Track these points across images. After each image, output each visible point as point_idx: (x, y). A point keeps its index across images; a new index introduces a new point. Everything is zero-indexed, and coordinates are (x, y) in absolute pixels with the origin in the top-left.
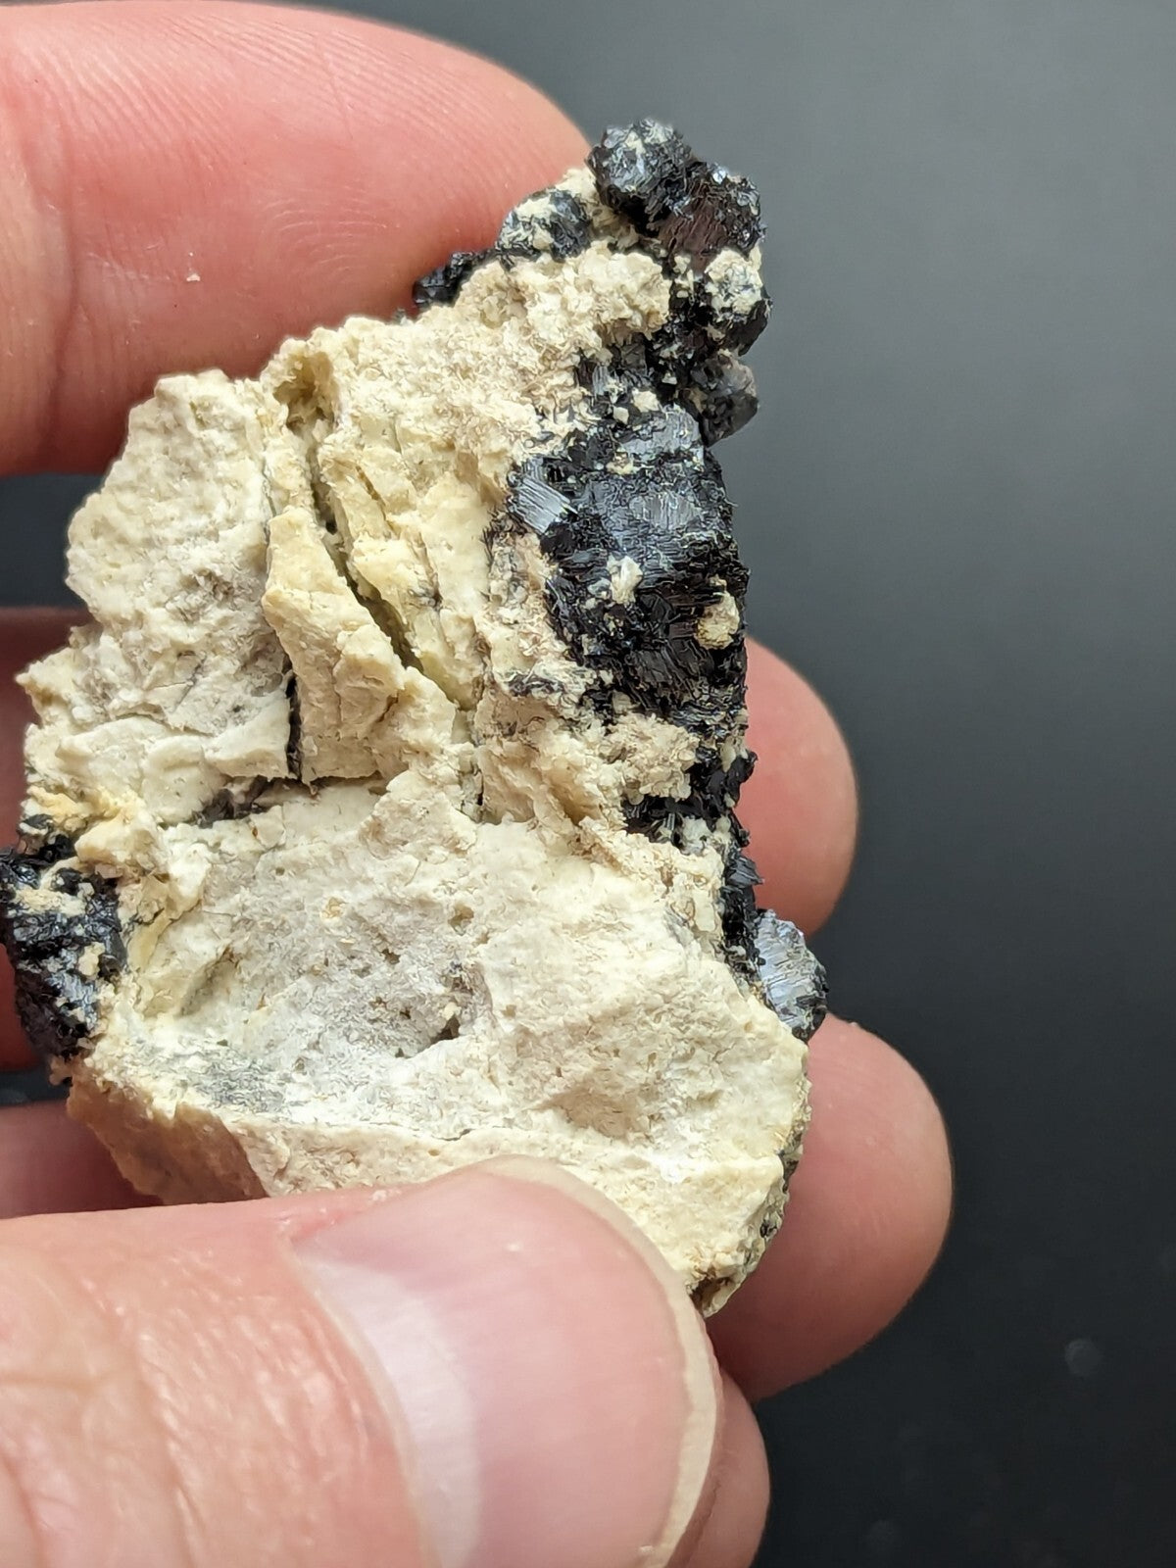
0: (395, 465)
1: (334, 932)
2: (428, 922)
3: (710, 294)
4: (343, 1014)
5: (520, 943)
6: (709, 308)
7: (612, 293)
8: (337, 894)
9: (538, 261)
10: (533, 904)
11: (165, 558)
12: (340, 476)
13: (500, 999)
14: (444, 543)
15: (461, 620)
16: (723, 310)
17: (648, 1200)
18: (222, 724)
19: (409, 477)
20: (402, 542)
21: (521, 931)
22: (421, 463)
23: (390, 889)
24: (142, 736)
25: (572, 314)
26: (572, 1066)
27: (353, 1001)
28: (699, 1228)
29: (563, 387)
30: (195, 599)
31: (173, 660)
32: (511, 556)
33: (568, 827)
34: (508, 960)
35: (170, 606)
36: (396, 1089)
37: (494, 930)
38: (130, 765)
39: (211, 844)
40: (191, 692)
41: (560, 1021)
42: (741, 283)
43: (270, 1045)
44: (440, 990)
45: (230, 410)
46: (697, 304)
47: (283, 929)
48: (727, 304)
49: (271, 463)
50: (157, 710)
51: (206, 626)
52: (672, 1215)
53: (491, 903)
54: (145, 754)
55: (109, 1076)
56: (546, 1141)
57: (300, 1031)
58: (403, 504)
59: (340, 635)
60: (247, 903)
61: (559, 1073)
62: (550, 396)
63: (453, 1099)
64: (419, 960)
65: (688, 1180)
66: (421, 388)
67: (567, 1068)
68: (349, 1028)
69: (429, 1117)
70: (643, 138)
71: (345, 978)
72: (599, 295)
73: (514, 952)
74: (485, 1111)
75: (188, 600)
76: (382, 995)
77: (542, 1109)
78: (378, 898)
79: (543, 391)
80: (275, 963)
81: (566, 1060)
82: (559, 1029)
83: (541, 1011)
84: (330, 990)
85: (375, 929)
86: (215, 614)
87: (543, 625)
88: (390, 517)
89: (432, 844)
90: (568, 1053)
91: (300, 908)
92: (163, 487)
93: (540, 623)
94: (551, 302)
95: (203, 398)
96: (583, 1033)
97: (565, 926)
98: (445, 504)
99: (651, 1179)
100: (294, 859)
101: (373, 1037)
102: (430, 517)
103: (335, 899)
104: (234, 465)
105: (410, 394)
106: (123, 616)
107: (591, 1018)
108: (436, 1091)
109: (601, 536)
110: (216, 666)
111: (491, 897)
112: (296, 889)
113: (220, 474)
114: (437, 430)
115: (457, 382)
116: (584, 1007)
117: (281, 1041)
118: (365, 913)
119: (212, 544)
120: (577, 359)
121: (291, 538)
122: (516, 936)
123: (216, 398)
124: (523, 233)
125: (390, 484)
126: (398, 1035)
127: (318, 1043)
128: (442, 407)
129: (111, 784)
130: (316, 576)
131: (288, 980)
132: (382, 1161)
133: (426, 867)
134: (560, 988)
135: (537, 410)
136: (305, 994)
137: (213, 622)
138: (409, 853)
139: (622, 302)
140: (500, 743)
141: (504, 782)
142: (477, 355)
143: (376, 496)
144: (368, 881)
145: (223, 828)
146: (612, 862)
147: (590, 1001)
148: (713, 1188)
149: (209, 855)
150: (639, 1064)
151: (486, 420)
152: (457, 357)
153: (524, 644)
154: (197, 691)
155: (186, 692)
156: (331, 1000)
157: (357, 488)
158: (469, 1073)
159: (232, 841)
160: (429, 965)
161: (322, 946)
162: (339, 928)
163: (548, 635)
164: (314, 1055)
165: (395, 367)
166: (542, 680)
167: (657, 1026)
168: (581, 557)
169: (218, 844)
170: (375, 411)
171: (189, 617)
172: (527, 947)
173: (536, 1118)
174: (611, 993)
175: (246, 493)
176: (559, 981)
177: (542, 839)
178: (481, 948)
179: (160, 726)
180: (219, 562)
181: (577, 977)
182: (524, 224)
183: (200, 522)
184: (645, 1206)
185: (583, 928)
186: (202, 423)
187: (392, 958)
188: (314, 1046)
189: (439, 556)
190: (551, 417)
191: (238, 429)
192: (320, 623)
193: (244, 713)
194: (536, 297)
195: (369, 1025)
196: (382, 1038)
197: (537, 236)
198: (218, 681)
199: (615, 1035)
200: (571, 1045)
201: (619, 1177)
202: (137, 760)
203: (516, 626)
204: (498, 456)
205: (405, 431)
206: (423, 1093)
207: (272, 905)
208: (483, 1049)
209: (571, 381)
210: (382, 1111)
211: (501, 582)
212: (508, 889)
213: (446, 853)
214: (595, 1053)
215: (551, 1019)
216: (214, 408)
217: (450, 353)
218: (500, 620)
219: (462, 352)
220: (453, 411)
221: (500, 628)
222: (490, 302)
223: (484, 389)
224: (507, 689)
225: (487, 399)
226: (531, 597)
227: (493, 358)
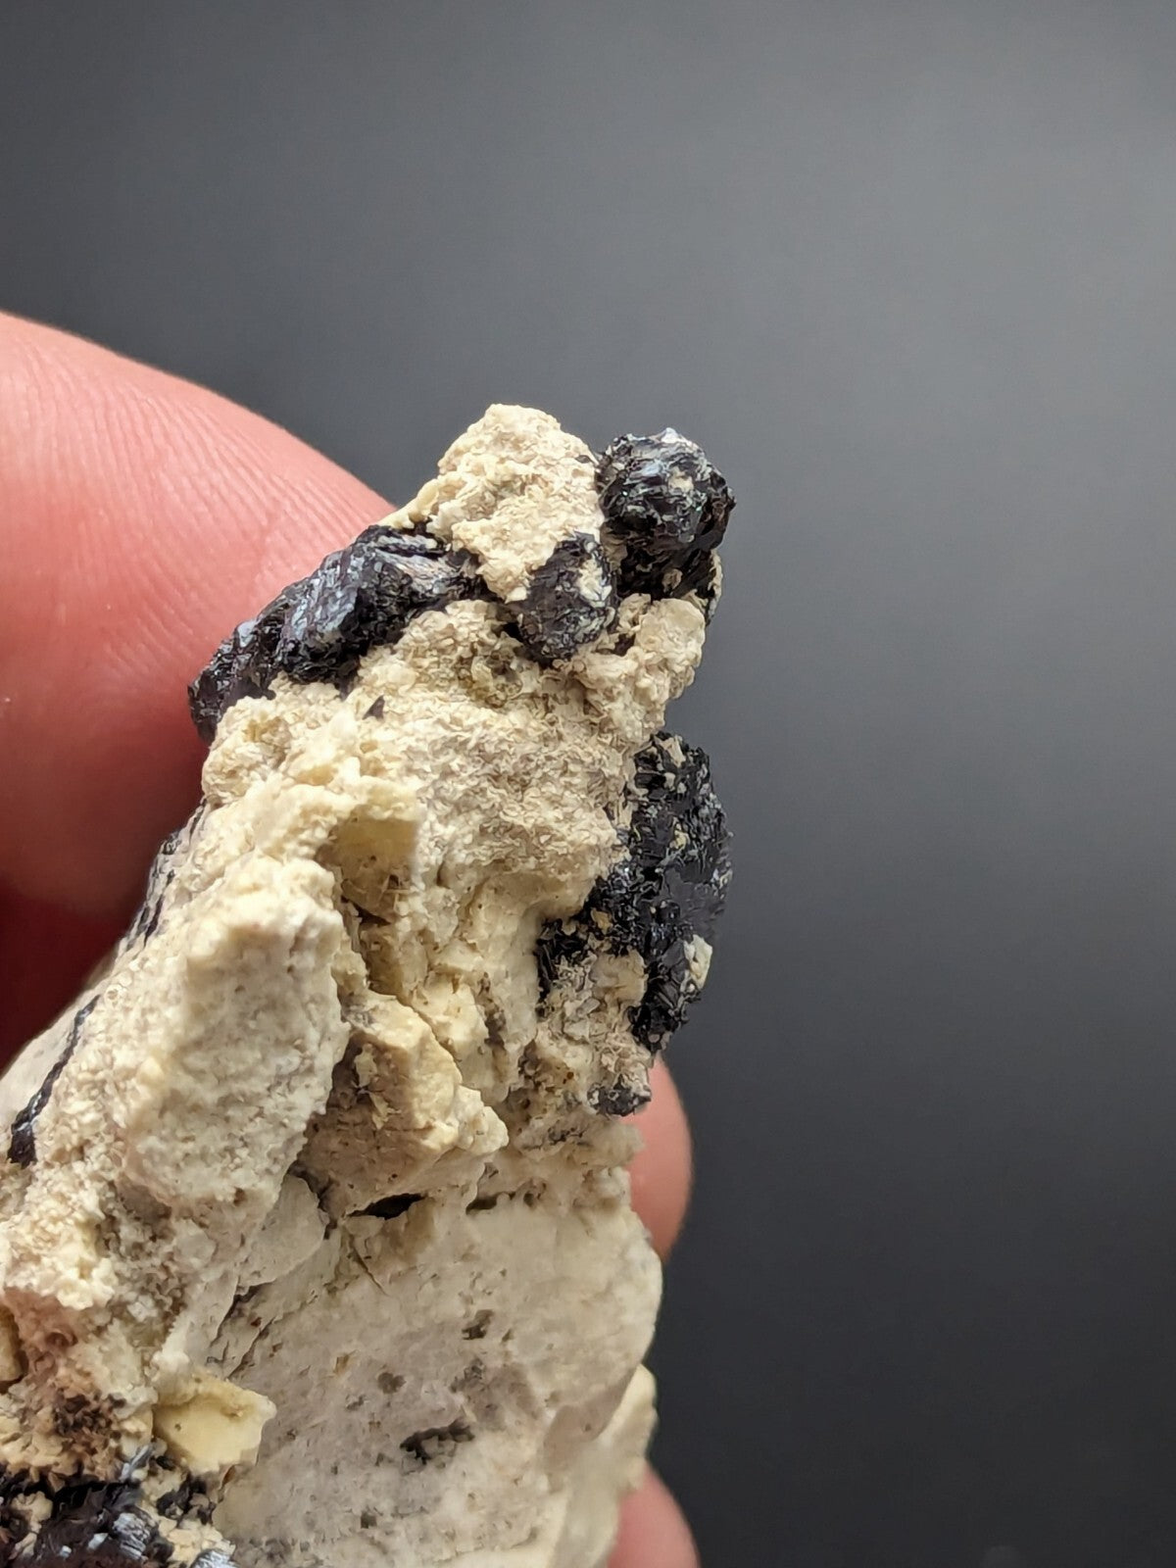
0: (448, 903)
2: (442, 1338)
8: (347, 1349)
11: (260, 1114)
13: (540, 1390)
14: (504, 974)
19: (458, 912)
20: (466, 989)
21: (549, 1315)
23: (409, 1323)
32: (591, 974)
34: (542, 1349)
37: (519, 1323)
53: (515, 1300)
63: (519, 1507)
66: (461, 807)
70: (694, 476)
73: (547, 1339)
76: (378, 1419)
78: (398, 1336)
81: (598, 1417)
83: (585, 1385)
87: (627, 1036)
92: (235, 1031)
93: (624, 1035)
94: (628, 692)
95: (302, 925)
98: (499, 929)
101: (359, 1459)
102: (486, 950)
103: (346, 1354)
104: (315, 978)
111: (516, 1293)
113: (305, 998)
114: (486, 852)
115: (504, 791)
117: (281, 1511)
118: (379, 1355)
122: (545, 1322)
125: (446, 929)
126: (383, 1444)
128: (492, 824)
133: (443, 1288)
135: (605, 808)
136: (298, 1453)
140: (545, 1151)
144: (383, 1325)
145: (226, 1334)
146: (606, 1203)
151: (585, 847)
152: (502, 764)
153: (606, 1059)
158: (526, 1476)
160: (443, 1378)
163: (631, 1044)
170: (434, 856)
172: (559, 1329)
175: (328, 1005)
176: (601, 1350)
177: (557, 1215)
178: (508, 1344)
181: (612, 1340)
183: (293, 1059)
185: (609, 1287)
187: (393, 1384)
189: (501, 990)
190: (614, 809)
194: (615, 692)
196: (365, 1456)
203: (591, 1042)
205: (456, 865)
206: (483, 1512)
208: (535, 1446)
212: (530, 1278)
213: (460, 1264)
215: (594, 1389)
217: (487, 759)
218: (570, 1038)
219: (506, 757)
220: (510, 829)
221: (572, 1048)
222: (480, 668)
223: (555, 802)
224: (593, 1111)
225: (569, 818)
226: (613, 1010)
227: (549, 758)
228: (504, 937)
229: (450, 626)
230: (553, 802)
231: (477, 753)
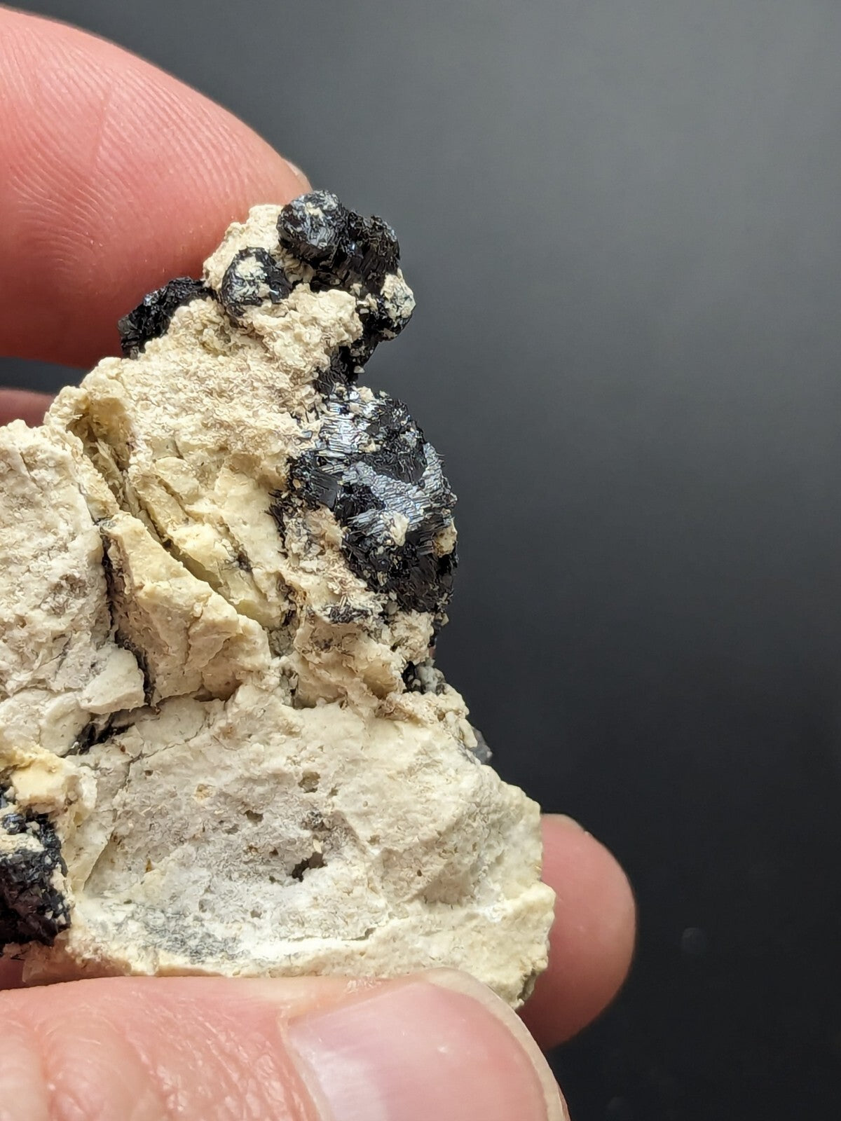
0: (184, 469)
1: (208, 808)
2: (282, 788)
3: (388, 309)
4: (223, 863)
5: (365, 790)
6: (389, 319)
7: (334, 325)
8: (202, 781)
9: (263, 306)
10: (364, 761)
11: (29, 570)
12: (145, 485)
13: (364, 833)
14: (241, 521)
15: (269, 575)
16: (397, 318)
17: (485, 939)
18: (86, 680)
19: (195, 476)
20: (208, 526)
21: (364, 782)
22: (203, 464)
23: (247, 770)
24: (36, 703)
25: (308, 344)
26: (429, 867)
27: (229, 852)
28: (519, 948)
29: (309, 396)
30: (61, 598)
31: (51, 644)
32: (304, 524)
33: (376, 702)
34: (360, 804)
35: (45, 607)
36: (303, 912)
37: (340, 784)
38: (33, 726)
39: (92, 765)
40: (64, 662)
41: (416, 840)
42: (404, 296)
43: (174, 897)
44: (307, 834)
45: (52, 452)
46: (381, 318)
47: (163, 814)
48: (398, 314)
49: (86, 485)
50: (42, 681)
51: (70, 614)
52: (500, 944)
53: (333, 767)
54: (42, 715)
55: (87, 956)
56: (422, 922)
57: (195, 882)
58: (195, 497)
59: (196, 606)
60: (128, 801)
61: (420, 874)
62: (300, 404)
63: (352, 911)
64: (280, 815)
65: (504, 918)
66: (185, 409)
67: (425, 869)
68: (230, 871)
69: (337, 927)
70: (321, 206)
71: (220, 838)
72: (325, 327)
73: (363, 798)
74: (376, 912)
75: (57, 599)
76: (253, 844)
77: (411, 901)
78: (241, 778)
79: (295, 402)
80: (158, 837)
81: (424, 865)
82: (416, 845)
83: (399, 836)
84: (209, 848)
85: (238, 800)
86: (76, 604)
87: (345, 570)
88: (187, 508)
89: (271, 732)
90: (425, 859)
91: (173, 795)
92: (6, 518)
93: (342, 569)
94: (287, 337)
95: (29, 448)
96: (435, 844)
97: (399, 773)
98: (232, 492)
99: (483, 924)
100: (160, 762)
101: (249, 874)
102: (223, 504)
103: (202, 785)
104: (62, 492)
105: (177, 415)
106: (6, 620)
107: (439, 833)
108: (335, 907)
109: (373, 500)
110: (79, 639)
111: (333, 762)
112: (167, 784)
113: (54, 502)
114: (210, 439)
115: (216, 402)
116: (431, 826)
117: (181, 893)
118: (230, 791)
119: (63, 554)
120: (317, 375)
121: (139, 542)
122: (360, 786)
123: (38, 446)
124: (250, 290)
125: (184, 485)
126: (269, 868)
127: (209, 886)
128: (210, 421)
129: (21, 744)
130: (169, 568)
131: (172, 847)
132: (334, 971)
133: (272, 749)
134: (409, 816)
135: (291, 415)
136: (191, 855)
137: (75, 610)
138: (256, 742)
139: (342, 329)
140: (318, 655)
141: (318, 679)
142: (228, 380)
143: (173, 494)
144: (227, 768)
145: (97, 751)
146: (412, 719)
147: (434, 821)
148: (520, 919)
149: (93, 773)
150: (468, 853)
151: (264, 431)
152: (211, 384)
153: (331, 585)
154: (69, 661)
155: (60, 663)
156: (215, 855)
157: (160, 492)
158: (358, 891)
159: (108, 759)
160: (292, 817)
161: (200, 820)
162: (211, 805)
163: (350, 577)
164: (209, 897)
165: (160, 396)
166: (359, 611)
167: (475, 825)
168: (362, 518)
169: (96, 765)
170: (158, 433)
171: (58, 611)
172: (372, 793)
173: (409, 908)
174: (448, 814)
175: (78, 512)
176: (408, 812)
177: (360, 715)
178: (334, 798)
179: (44, 692)
180: (76, 567)
181: (419, 807)
182: (249, 282)
183: (50, 540)
184: (484, 944)
185: (411, 771)
186: (30, 467)
187: (255, 817)
188: (208, 890)
189: (241, 532)
190: (304, 418)
191: (60, 466)
192: (180, 601)
193: (98, 667)
194: (275, 335)
195: (245, 866)
196: (257, 872)
197: (260, 289)
198: (81, 649)
199: (455, 839)
200: (426, 854)
201: (464, 930)
202: (35, 722)
203: (320, 574)
204: (277, 456)
205: (186, 444)
206: (325, 910)
207: (149, 798)
208: (363, 870)
209: (313, 391)
210: (296, 929)
211: (299, 543)
212: (343, 754)
213: (284, 736)
214: (443, 854)
215: (409, 840)
216: (38, 453)
217: (202, 381)
218: (304, 570)
219: (213, 379)
220: (222, 424)
221: (305, 576)
222: (209, 334)
223: (248, 406)
224: (327, 620)
225: (255, 414)
226: (328, 552)
227: (244, 381)
228: (236, 497)
229: (189, 312)
230: (247, 407)
231: (196, 378)
